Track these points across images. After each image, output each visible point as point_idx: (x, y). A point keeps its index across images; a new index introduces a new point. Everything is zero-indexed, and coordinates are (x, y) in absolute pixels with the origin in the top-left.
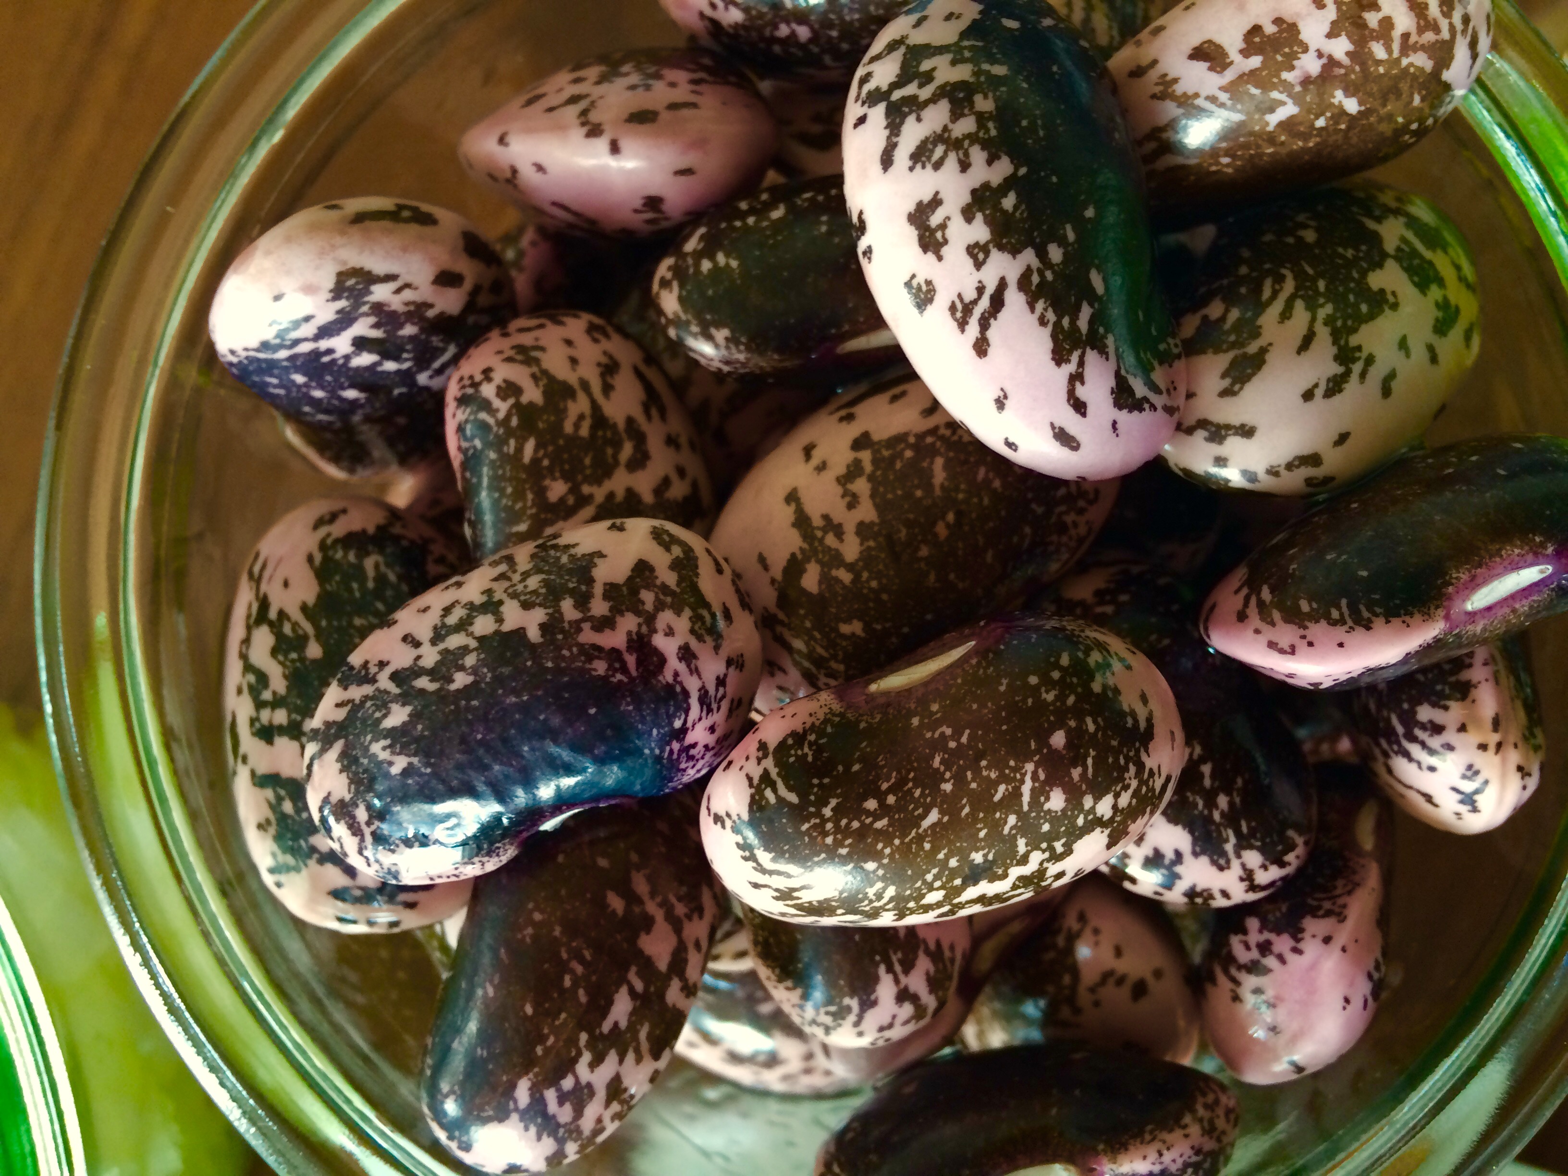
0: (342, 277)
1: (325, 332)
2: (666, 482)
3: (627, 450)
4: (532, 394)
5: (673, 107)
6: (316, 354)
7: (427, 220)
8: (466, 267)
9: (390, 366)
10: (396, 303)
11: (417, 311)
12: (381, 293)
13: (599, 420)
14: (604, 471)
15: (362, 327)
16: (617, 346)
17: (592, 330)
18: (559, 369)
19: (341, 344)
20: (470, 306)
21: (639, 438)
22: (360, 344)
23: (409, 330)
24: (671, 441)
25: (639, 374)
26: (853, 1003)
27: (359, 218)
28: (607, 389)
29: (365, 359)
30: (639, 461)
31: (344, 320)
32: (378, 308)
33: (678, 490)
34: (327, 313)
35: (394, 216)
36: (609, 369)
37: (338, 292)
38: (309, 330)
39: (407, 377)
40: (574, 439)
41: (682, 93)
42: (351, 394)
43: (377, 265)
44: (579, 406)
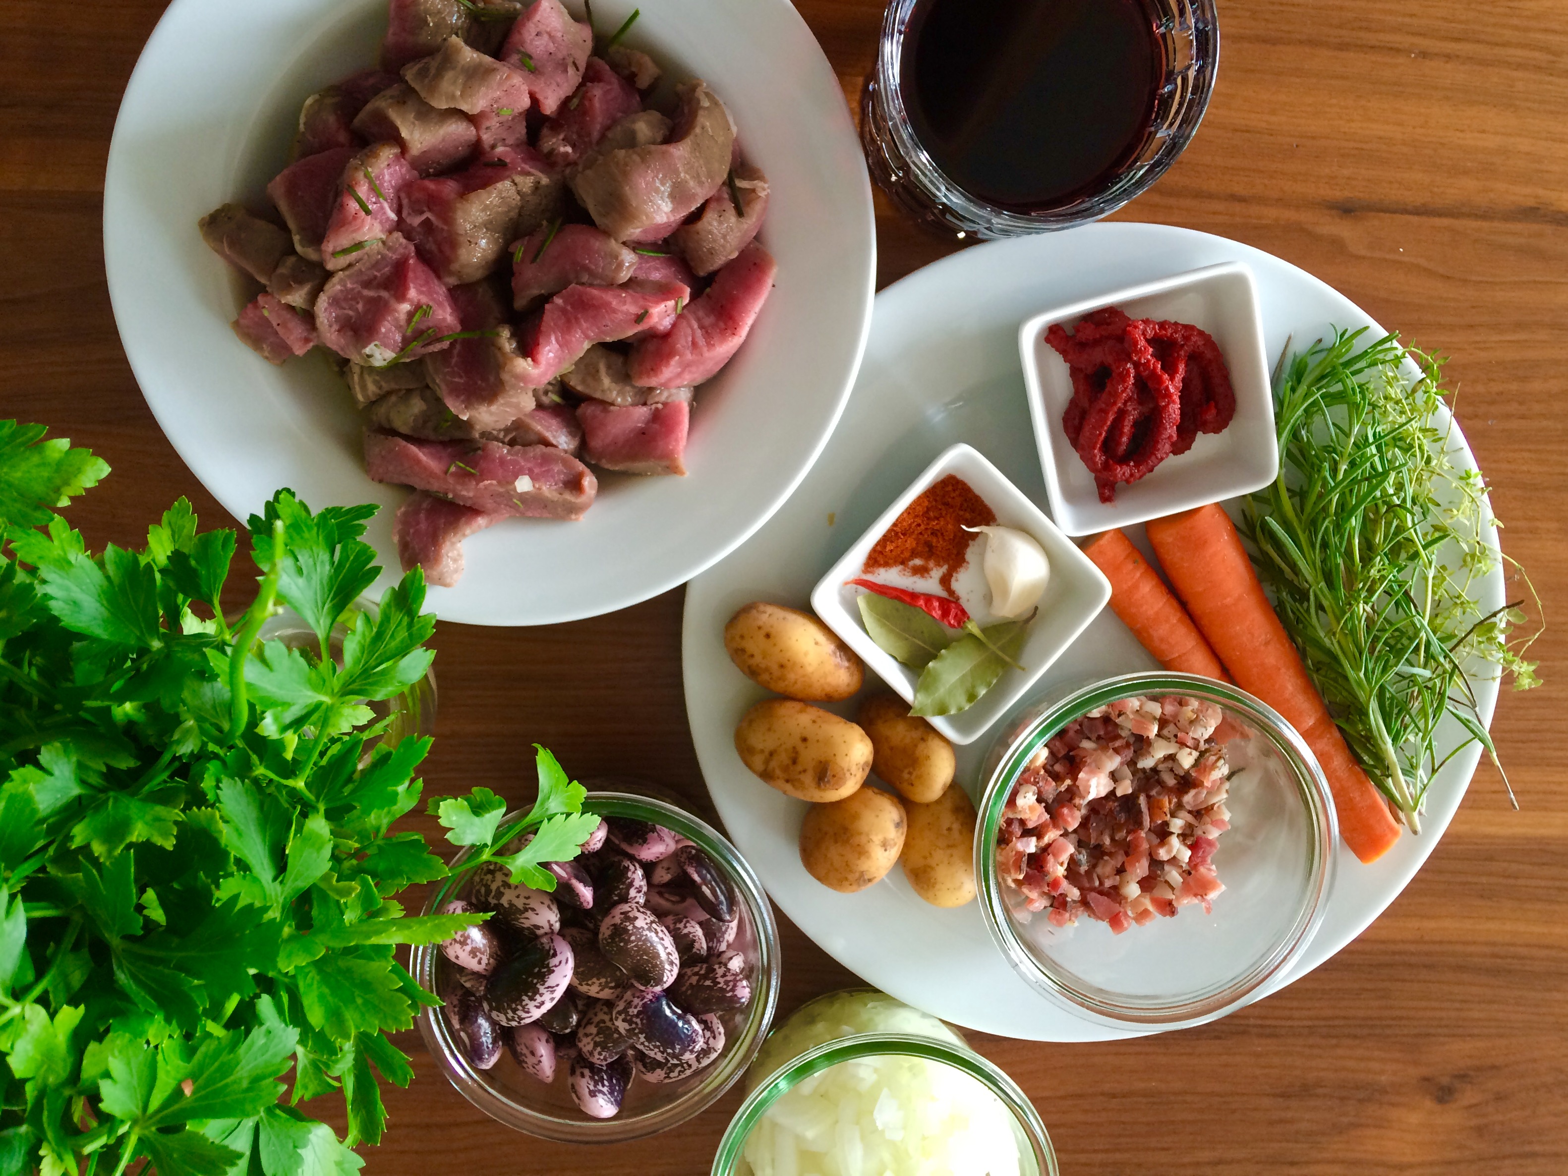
0: (592, 1096)
1: (604, 1094)
2: (605, 1013)
3: (602, 1025)
4: (599, 1049)
5: (527, 1048)
6: (610, 1093)
7: (573, 1085)
8: (578, 1072)
9: (605, 1077)
10: (592, 1083)
11: (592, 1078)
12: (592, 1088)
13: (598, 1034)
14: (608, 1028)
15: (600, 1087)
16: (580, 1034)
17: (580, 1041)
18: (592, 1045)
19: (605, 1089)
20: (586, 1067)
21: (598, 1023)
22: (603, 1086)
23: (596, 1078)
24: (596, 1015)
25: (585, 1027)
26: (691, 936)
27: (579, 1099)
28: (591, 1034)
29: (606, 1083)
30: (604, 1022)
31: (601, 1092)
32: (595, 1086)
33: (605, 1009)
34: (600, 1096)
35: (575, 1092)
36: (586, 1035)
37: (595, 1096)
38: (605, 1097)
39: (606, 1072)
40: (605, 1037)
41: (523, 1047)
42: (614, 1081)
43: (587, 1090)
44: (597, 1039)
